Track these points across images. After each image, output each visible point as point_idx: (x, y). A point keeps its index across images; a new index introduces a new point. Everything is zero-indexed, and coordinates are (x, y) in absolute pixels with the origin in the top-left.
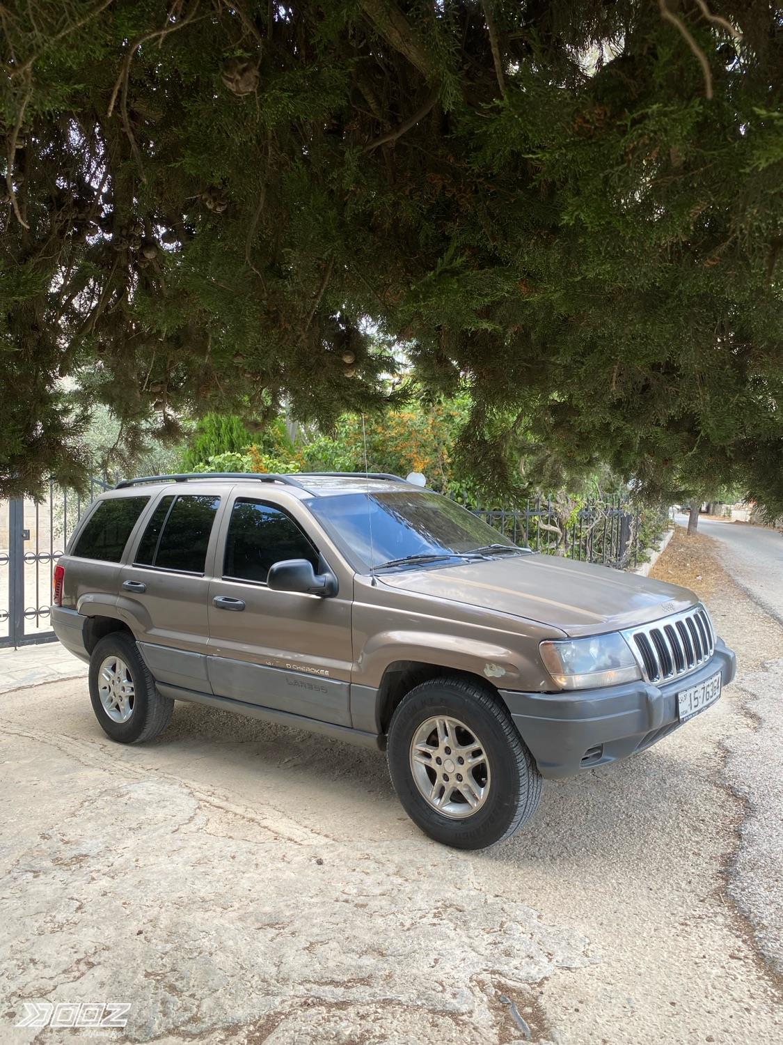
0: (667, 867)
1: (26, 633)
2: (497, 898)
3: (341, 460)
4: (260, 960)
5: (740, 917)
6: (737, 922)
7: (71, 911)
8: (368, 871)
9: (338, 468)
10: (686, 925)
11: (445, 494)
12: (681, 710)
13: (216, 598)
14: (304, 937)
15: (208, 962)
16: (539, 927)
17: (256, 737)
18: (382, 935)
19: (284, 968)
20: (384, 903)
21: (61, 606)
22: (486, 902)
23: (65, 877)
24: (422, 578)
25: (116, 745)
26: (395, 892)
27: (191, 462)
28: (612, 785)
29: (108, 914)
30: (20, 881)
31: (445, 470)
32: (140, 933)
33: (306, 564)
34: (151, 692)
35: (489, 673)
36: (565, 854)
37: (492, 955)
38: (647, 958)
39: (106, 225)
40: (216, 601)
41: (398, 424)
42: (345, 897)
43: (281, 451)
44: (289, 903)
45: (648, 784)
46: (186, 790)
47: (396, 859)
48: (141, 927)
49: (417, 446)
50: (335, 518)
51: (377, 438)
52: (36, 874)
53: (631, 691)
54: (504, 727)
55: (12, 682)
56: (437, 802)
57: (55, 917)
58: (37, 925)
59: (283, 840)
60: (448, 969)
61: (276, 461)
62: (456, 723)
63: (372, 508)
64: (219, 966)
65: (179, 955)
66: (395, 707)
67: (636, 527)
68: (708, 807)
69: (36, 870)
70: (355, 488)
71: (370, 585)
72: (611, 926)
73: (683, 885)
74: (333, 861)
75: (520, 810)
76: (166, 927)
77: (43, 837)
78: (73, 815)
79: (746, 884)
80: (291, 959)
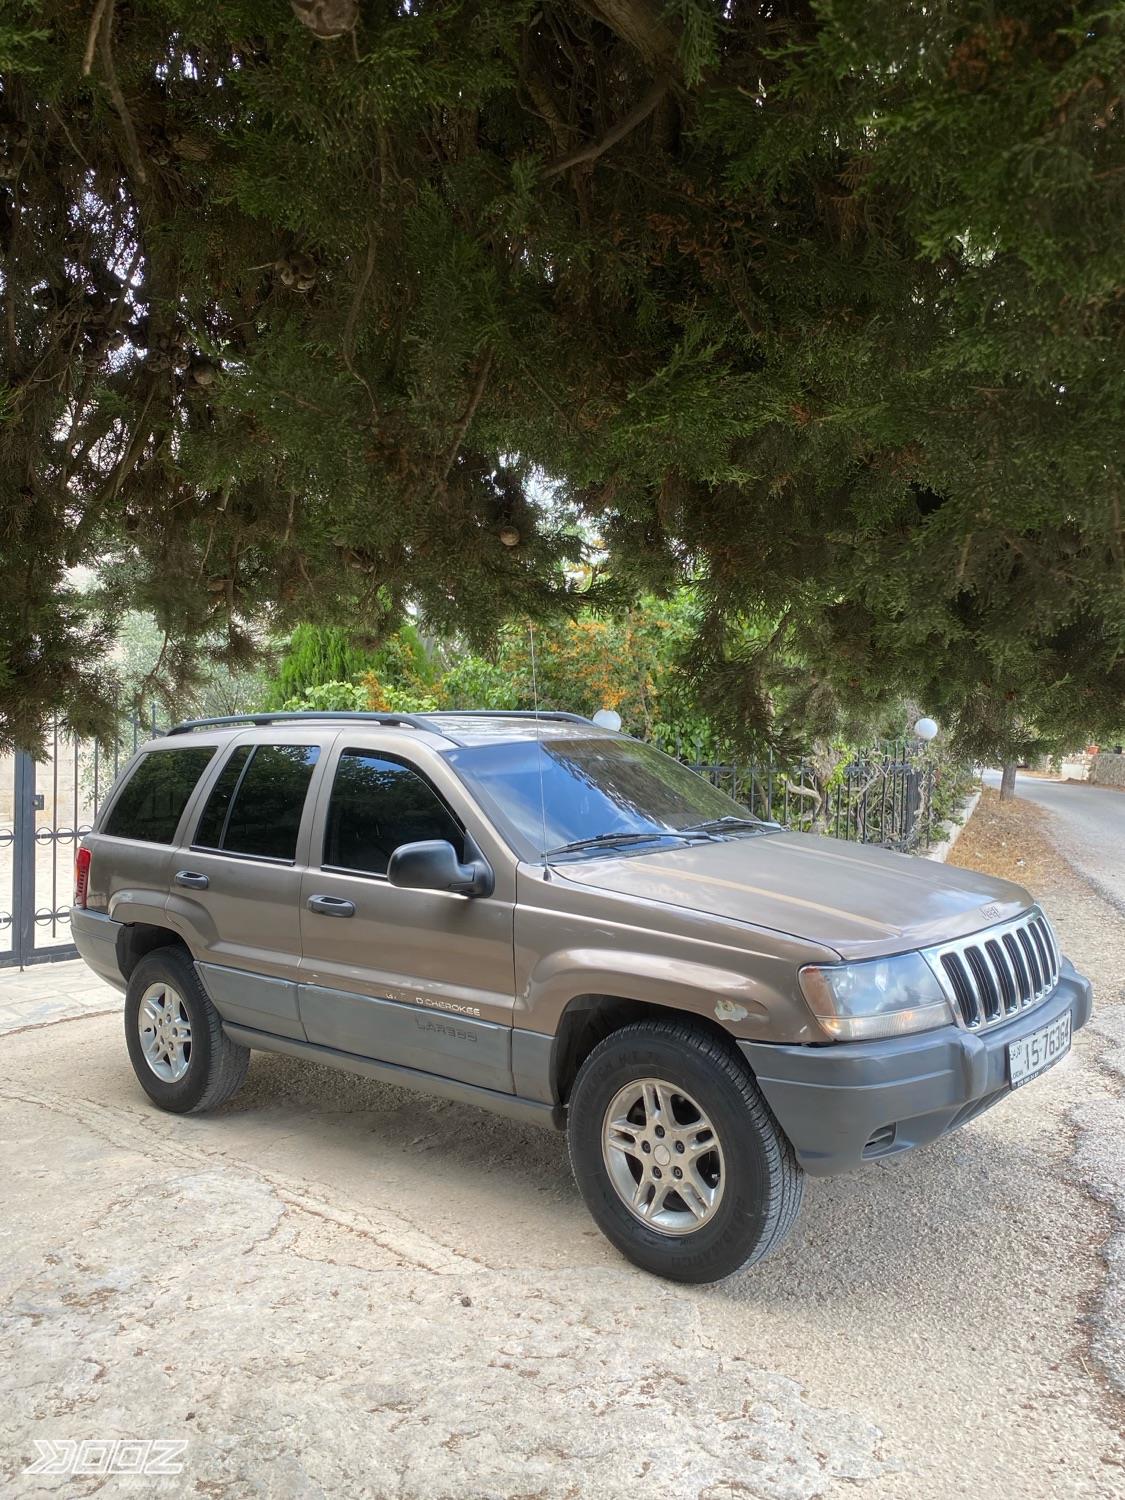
0: (996, 1313)
1: (37, 946)
2: (737, 1362)
3: (498, 692)
4: (374, 1463)
5: (1113, 1395)
6: (1110, 1403)
7: (87, 1380)
8: (540, 1317)
9: (492, 705)
10: (1031, 1408)
11: (648, 742)
12: (1014, 1069)
13: (312, 899)
14: (443, 1426)
15: (294, 1466)
16: (804, 1411)
17: (370, 1105)
18: (562, 1423)
19: (412, 1478)
20: (564, 1369)
21: (85, 908)
22: (720, 1369)
23: (80, 1326)
24: (619, 868)
25: (164, 1115)
26: (581, 1352)
27: (281, 696)
28: (906, 1180)
29: (144, 1385)
30: (11, 1332)
31: (649, 706)
32: (191, 1417)
33: (445, 848)
34: (215, 1037)
35: (722, 1015)
36: (839, 1291)
37: (733, 1456)
38: (972, 1463)
39: (138, 335)
40: (313, 903)
41: (581, 640)
42: (504, 1359)
43: (413, 679)
44: (419, 1369)
45: (960, 1179)
46: (266, 1187)
47: (583, 1297)
48: (193, 1408)
49: (609, 672)
50: (488, 779)
51: (550, 660)
52: (37, 1319)
53: (937, 1042)
54: (746, 1097)
55: (14, 1019)
56: (644, 1209)
57: (62, 1389)
58: (34, 1402)
59: (411, 1267)
60: (664, 1481)
61: (402, 695)
62: (671, 1090)
63: (543, 764)
64: (309, 1473)
65: (249, 1453)
66: (579, 1063)
67: (928, 789)
68: (1054, 1217)
69: (36, 1312)
70: (518, 733)
71: (541, 880)
72: (914, 1409)
73: (1023, 1342)
74: (487, 1301)
75: (770, 1224)
76: (231, 1408)
77: (51, 1260)
78: (97, 1225)
79: (1120, 1342)
80: (422, 1461)
